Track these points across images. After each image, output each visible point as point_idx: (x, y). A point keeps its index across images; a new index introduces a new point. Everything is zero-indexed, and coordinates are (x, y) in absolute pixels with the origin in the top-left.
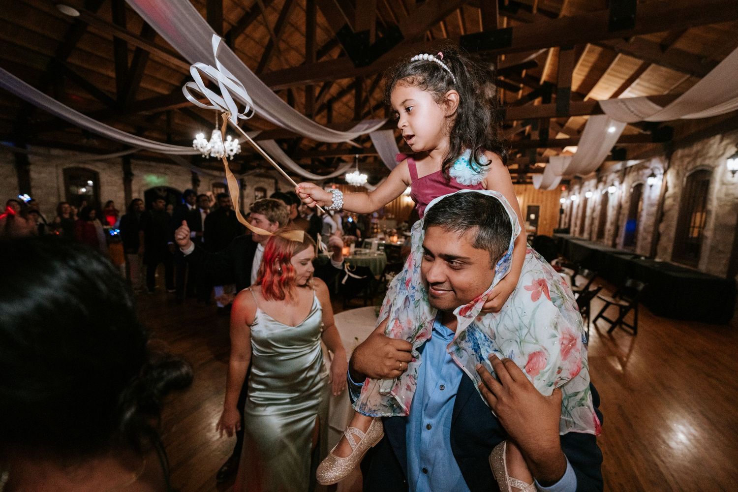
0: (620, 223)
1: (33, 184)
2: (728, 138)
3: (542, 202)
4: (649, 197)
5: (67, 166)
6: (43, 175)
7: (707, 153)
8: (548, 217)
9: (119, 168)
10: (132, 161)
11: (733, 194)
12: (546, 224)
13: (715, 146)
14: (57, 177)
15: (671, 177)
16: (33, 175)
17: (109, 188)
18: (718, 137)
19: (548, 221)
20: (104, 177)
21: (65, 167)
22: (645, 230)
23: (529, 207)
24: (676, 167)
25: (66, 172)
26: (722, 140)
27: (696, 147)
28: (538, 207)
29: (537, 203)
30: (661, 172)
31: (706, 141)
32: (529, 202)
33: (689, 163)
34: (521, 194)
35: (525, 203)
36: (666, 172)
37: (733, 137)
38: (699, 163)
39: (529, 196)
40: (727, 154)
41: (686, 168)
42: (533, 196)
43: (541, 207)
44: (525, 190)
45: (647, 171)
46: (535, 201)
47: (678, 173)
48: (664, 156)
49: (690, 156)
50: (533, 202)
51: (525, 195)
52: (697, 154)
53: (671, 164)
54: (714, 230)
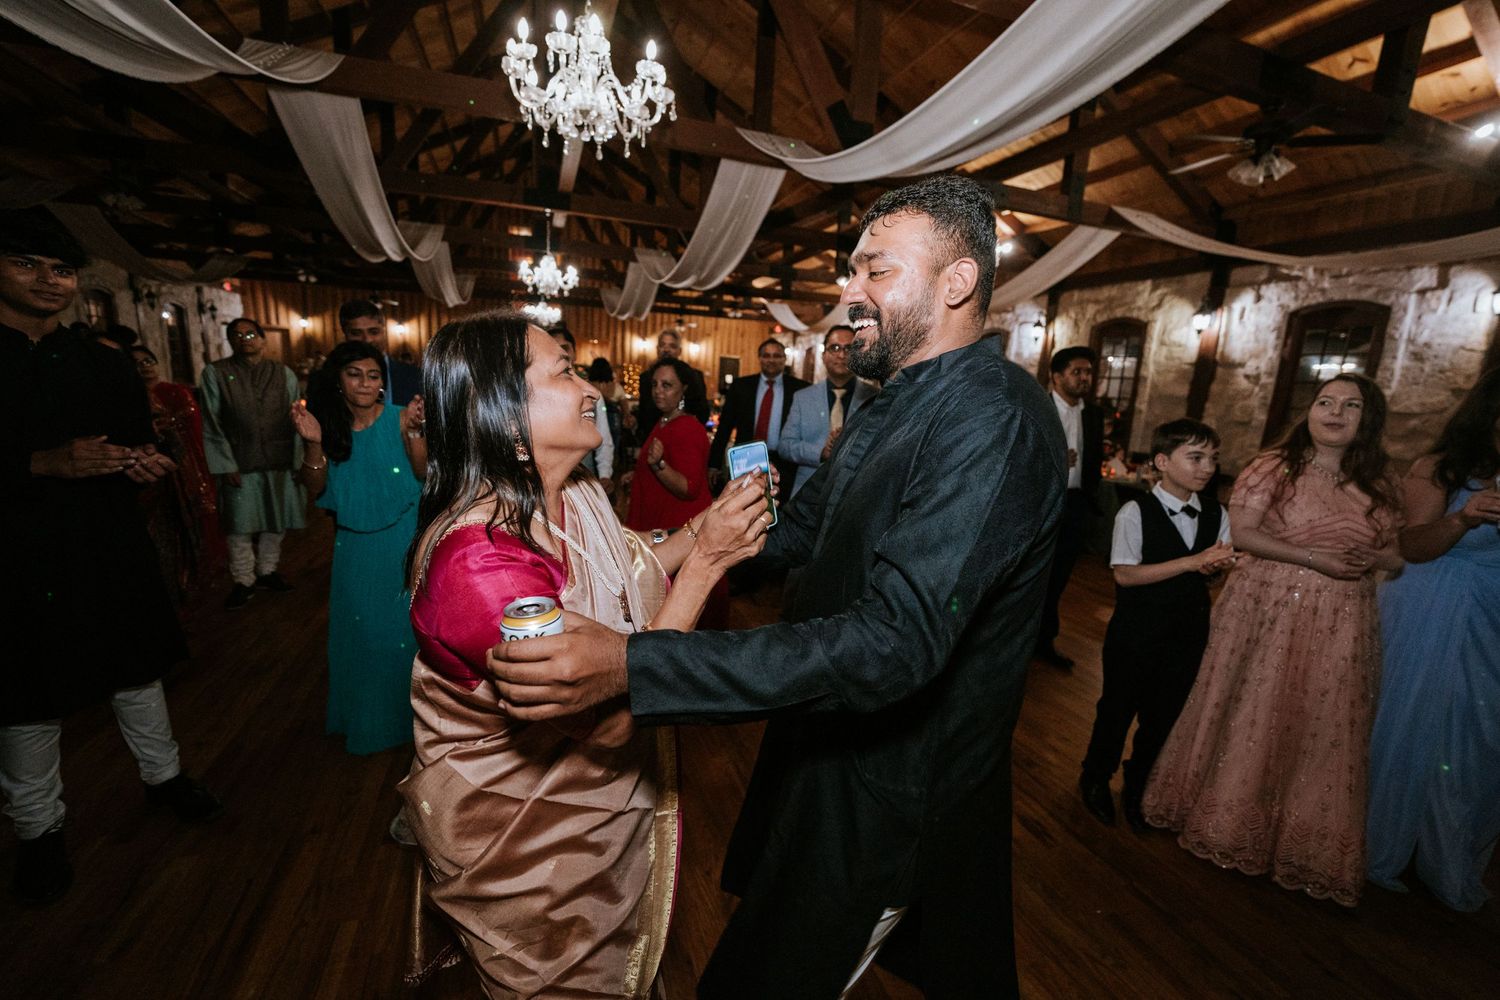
2: (1166, 286)
3: (742, 351)
7: (1134, 302)
11: (1179, 358)
13: (1146, 294)
15: (1061, 327)
18: (1148, 284)
23: (723, 360)
24: (1073, 315)
26: (1155, 288)
27: (1107, 292)
28: (737, 361)
29: (735, 354)
30: (1043, 320)
31: (1127, 285)
32: (722, 351)
33: (1098, 312)
34: (709, 335)
35: (717, 352)
36: (1050, 319)
37: (1175, 286)
38: (1119, 313)
39: (722, 339)
40: (1166, 306)
41: (1094, 319)
42: (729, 342)
43: (741, 362)
44: (716, 328)
45: (1009, 316)
46: (732, 350)
47: (1076, 324)
48: (1045, 300)
49: (1097, 302)
50: (729, 352)
51: (715, 337)
52: (1111, 300)
53: (1060, 309)
54: (1151, 402)
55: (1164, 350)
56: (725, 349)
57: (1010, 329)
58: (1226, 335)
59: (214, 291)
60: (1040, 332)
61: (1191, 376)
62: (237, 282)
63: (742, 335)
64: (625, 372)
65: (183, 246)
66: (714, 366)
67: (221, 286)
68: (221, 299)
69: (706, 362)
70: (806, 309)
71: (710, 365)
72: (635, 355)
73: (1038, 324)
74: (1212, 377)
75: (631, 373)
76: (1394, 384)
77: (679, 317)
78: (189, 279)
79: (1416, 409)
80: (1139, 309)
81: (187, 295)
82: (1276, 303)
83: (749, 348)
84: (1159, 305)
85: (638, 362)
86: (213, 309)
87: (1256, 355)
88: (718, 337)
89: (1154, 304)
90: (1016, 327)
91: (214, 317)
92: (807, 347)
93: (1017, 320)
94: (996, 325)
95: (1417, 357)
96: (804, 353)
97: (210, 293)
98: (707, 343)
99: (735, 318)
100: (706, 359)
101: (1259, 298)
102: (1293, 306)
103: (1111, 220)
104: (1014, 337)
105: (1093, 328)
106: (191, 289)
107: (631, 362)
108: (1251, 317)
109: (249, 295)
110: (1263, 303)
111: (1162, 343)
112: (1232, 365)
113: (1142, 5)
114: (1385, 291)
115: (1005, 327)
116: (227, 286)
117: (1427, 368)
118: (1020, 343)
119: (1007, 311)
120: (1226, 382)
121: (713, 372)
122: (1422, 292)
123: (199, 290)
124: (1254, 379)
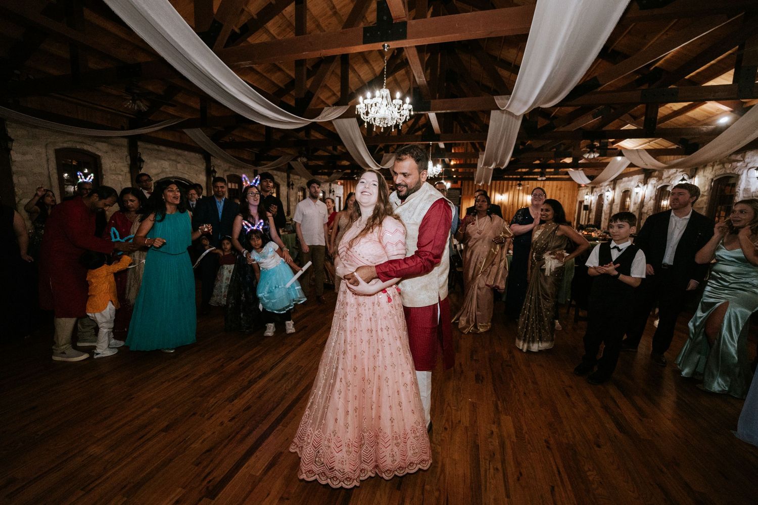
1: (14, 169)
5: (60, 145)
6: (28, 157)
9: (125, 152)
10: (139, 143)
14: (48, 160)
16: (15, 156)
17: (114, 177)
20: (108, 163)
21: (58, 148)
25: (60, 153)
45: (739, 164)
57: (740, 173)
59: (335, 185)
62: (342, 181)
65: (326, 171)
67: (337, 183)
68: (337, 188)
78: (326, 181)
81: (326, 187)
83: (564, 195)
86: (334, 191)
90: (745, 172)
91: (333, 194)
92: (599, 194)
96: (598, 197)
97: (333, 186)
99: (542, 180)
104: (743, 178)
106: (328, 184)
109: (346, 186)
115: (736, 171)
116: (339, 183)
123: (330, 185)
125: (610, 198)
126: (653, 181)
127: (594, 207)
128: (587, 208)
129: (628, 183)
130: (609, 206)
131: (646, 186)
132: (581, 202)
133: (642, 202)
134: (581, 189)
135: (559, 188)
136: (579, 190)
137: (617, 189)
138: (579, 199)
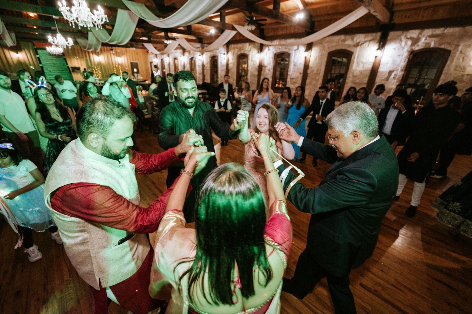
0: (205, 73)
3: (138, 60)
4: (221, 63)
7: (245, 49)
8: (144, 70)
11: (255, 65)
12: (144, 75)
13: (248, 47)
15: (230, 55)
19: (145, 73)
22: (221, 76)
23: (131, 63)
24: (232, 51)
26: (249, 45)
27: (240, 45)
28: (137, 63)
29: (136, 60)
30: (226, 53)
31: (243, 44)
32: (130, 60)
33: (238, 51)
34: (124, 54)
35: (129, 60)
36: (227, 53)
37: (253, 45)
38: (242, 52)
39: (130, 55)
40: (252, 50)
41: (237, 53)
42: (132, 56)
43: (138, 63)
44: (126, 51)
45: (217, 51)
46: (134, 59)
47: (233, 54)
48: (225, 46)
49: (237, 48)
50: (133, 60)
51: (127, 54)
52: (240, 48)
53: (229, 50)
54: (251, 76)
55: (252, 62)
56: (131, 59)
58: (264, 59)
60: (225, 56)
61: (258, 69)
63: (137, 54)
64: (94, 69)
66: (128, 65)
69: (125, 64)
70: (158, 45)
71: (127, 65)
72: (96, 62)
73: (224, 54)
74: (262, 70)
75: (96, 70)
76: (291, 72)
77: (111, 48)
79: (294, 77)
80: (247, 51)
82: (272, 51)
83: (140, 58)
84: (250, 50)
85: (98, 65)
87: (269, 64)
88: (128, 55)
89: (249, 50)
90: (219, 54)
92: (161, 59)
93: (219, 52)
94: (215, 54)
95: (295, 65)
96: (160, 60)
98: (124, 56)
100: (125, 62)
101: (269, 50)
102: (275, 52)
103: (233, 29)
105: (237, 56)
107: (95, 65)
108: (268, 55)
110: (270, 51)
111: (252, 61)
112: (265, 67)
113: (211, 1)
114: (289, 50)
117: (296, 68)
118: (221, 60)
119: (217, 50)
120: (264, 71)
121: (129, 68)
122: (295, 50)
124: (269, 70)
125: (168, 62)
126: (187, 54)
127: (159, 66)
128: (156, 67)
129: (175, 54)
130: (168, 66)
131: (184, 56)
132: (151, 63)
133: (184, 65)
134: (148, 54)
135: (136, 53)
136: (147, 55)
137: (170, 56)
138: (150, 61)
